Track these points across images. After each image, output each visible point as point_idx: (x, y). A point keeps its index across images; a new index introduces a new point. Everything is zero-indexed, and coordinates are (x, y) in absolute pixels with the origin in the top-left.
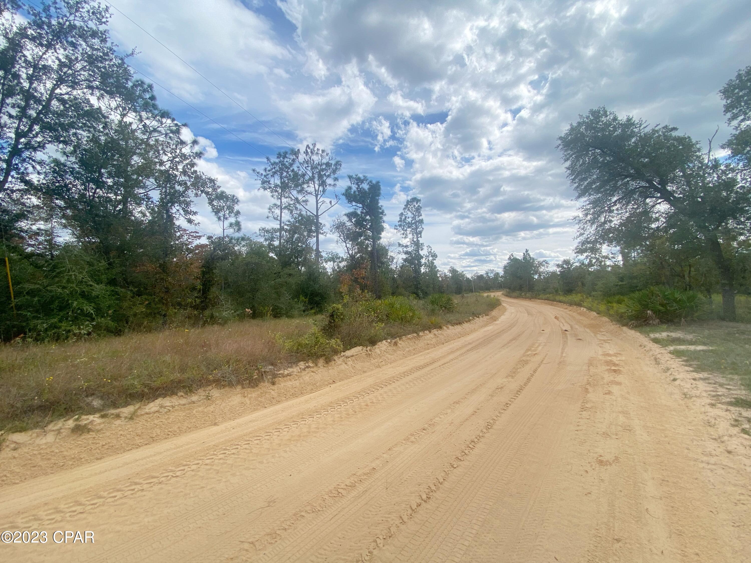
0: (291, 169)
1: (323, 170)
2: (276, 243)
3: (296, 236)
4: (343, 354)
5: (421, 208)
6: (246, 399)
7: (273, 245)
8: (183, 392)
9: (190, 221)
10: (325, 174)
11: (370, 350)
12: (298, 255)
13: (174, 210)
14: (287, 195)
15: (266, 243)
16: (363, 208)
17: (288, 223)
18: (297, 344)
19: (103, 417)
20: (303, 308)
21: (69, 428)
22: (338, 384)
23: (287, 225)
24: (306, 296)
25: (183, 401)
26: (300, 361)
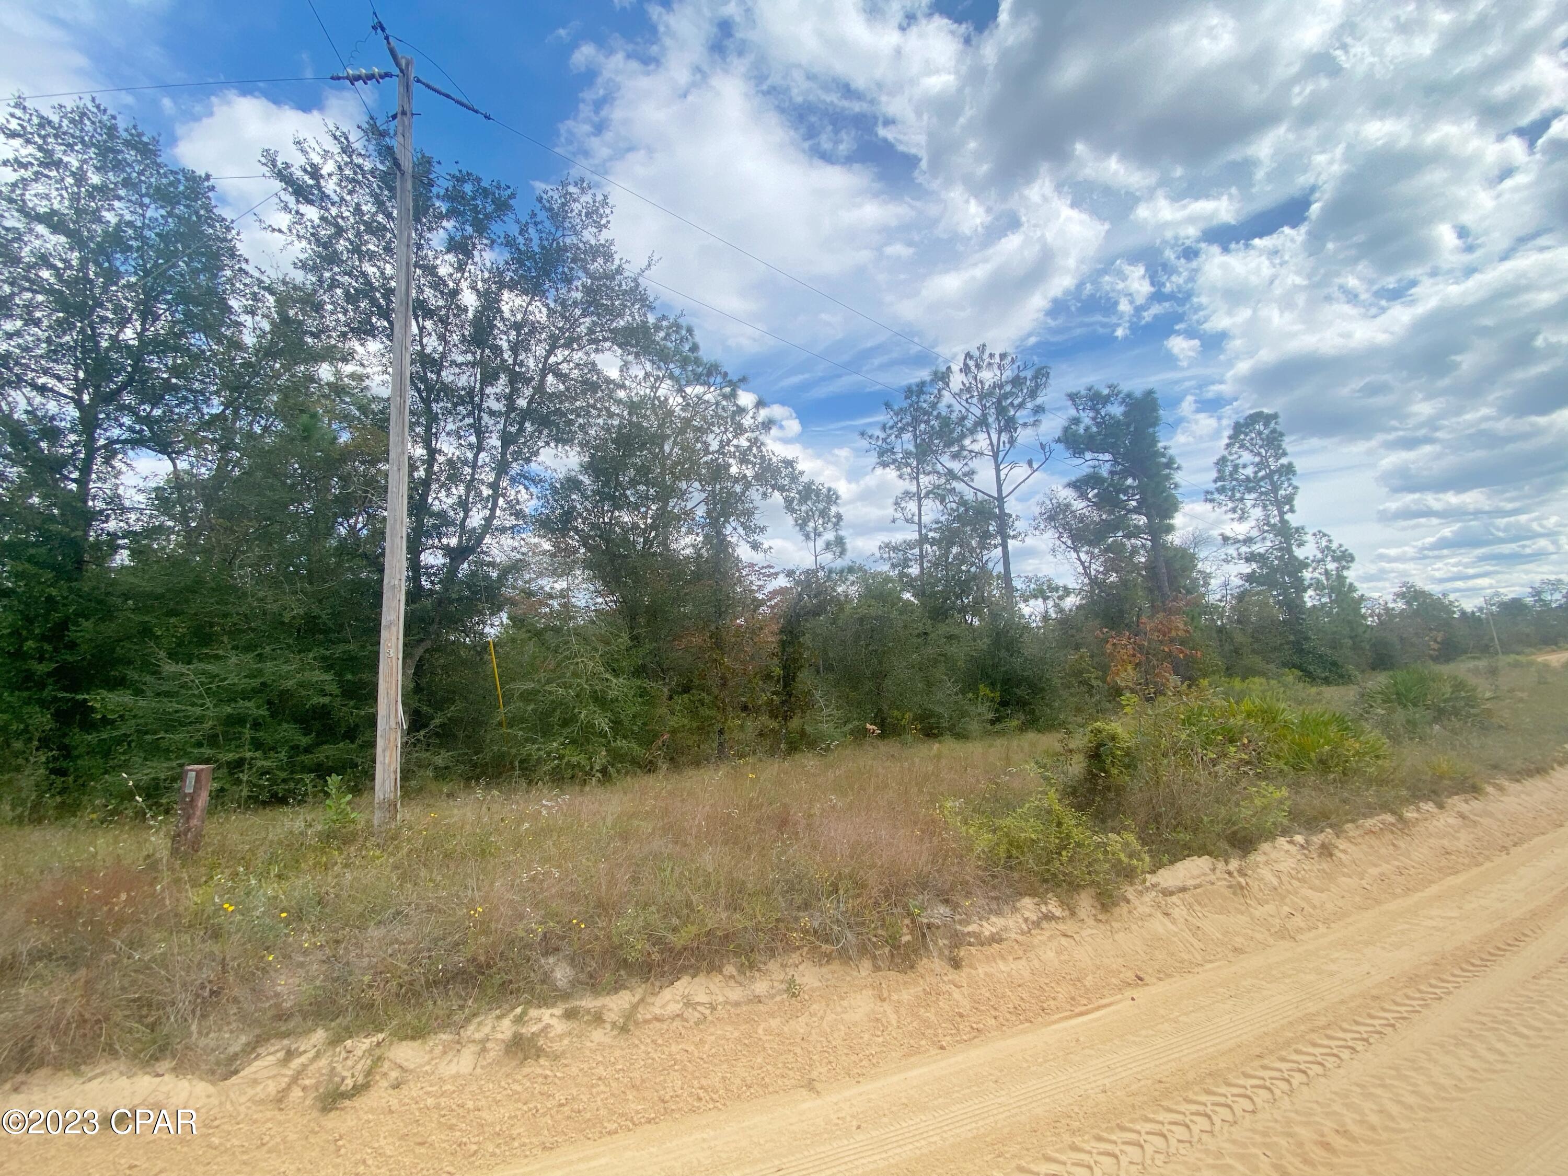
0: (935, 413)
1: (1005, 396)
2: (914, 570)
3: (955, 550)
4: (1151, 879)
5: (1282, 435)
6: (885, 1004)
7: (907, 575)
8: (735, 966)
9: (755, 546)
10: (1012, 404)
11: (1241, 872)
12: (963, 591)
13: (728, 530)
14: (929, 468)
15: (894, 573)
16: (1115, 462)
17: (934, 526)
18: (1005, 840)
19: (570, 1015)
20: (991, 716)
21: (503, 1041)
22: (1157, 990)
23: (935, 530)
24: (993, 685)
25: (735, 994)
26: (1022, 895)
